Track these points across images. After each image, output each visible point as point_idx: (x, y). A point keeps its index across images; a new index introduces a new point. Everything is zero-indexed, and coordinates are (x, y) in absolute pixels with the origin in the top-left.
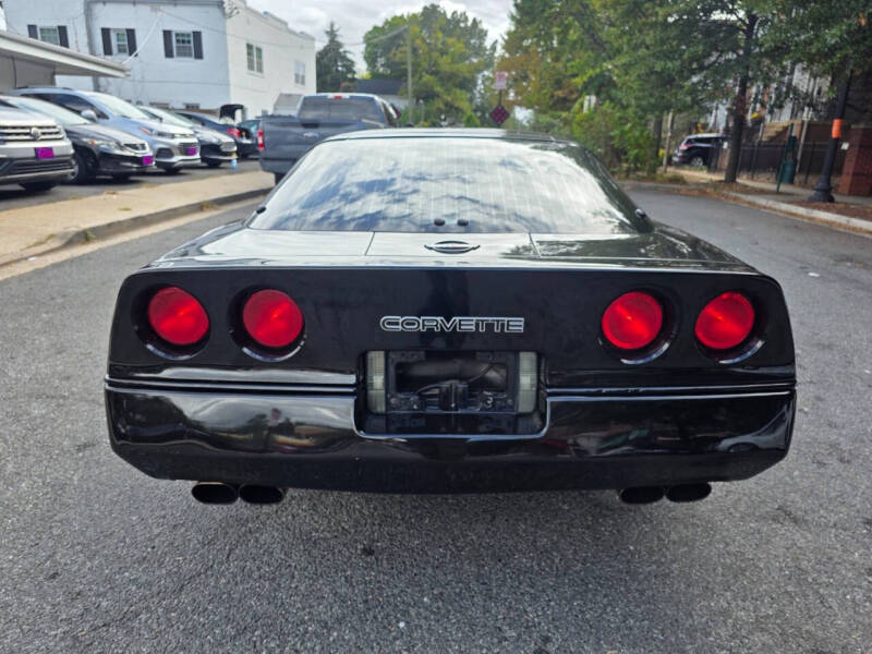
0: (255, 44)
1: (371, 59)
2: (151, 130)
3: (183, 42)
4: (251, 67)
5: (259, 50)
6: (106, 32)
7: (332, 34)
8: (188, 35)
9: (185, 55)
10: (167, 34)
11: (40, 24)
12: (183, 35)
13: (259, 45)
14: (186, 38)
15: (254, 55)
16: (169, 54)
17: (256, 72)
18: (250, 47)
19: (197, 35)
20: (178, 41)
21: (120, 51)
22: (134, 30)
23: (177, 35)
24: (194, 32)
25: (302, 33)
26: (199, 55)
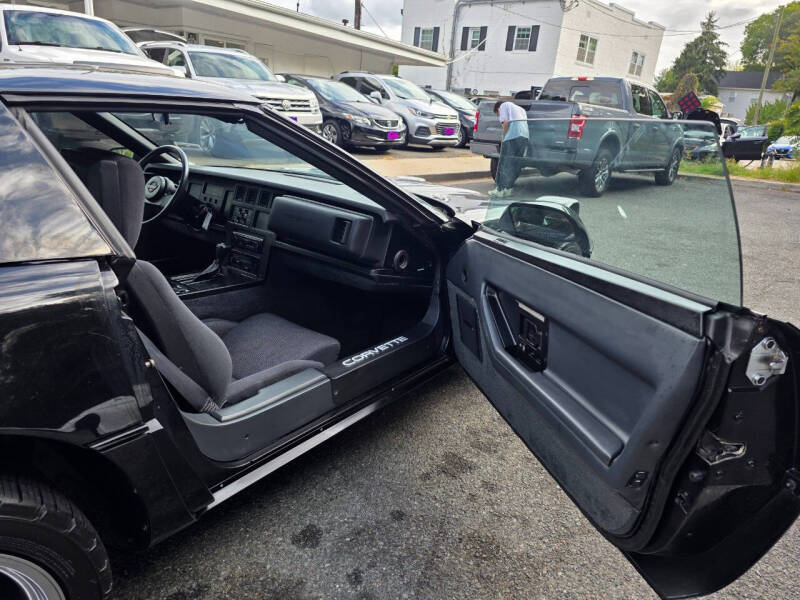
0: (590, 36)
1: (749, 51)
2: (416, 110)
3: (523, 36)
4: (580, 57)
5: (594, 41)
6: (466, 30)
7: (709, 25)
8: (529, 30)
9: (522, 48)
10: (511, 29)
11: (423, 27)
12: (524, 30)
13: (595, 37)
14: (526, 33)
15: (587, 46)
16: (509, 48)
17: (585, 63)
18: (584, 38)
19: (536, 28)
20: (519, 36)
21: (473, 46)
22: (486, 28)
23: (519, 30)
24: (533, 27)
25: (651, 23)
26: (533, 48)
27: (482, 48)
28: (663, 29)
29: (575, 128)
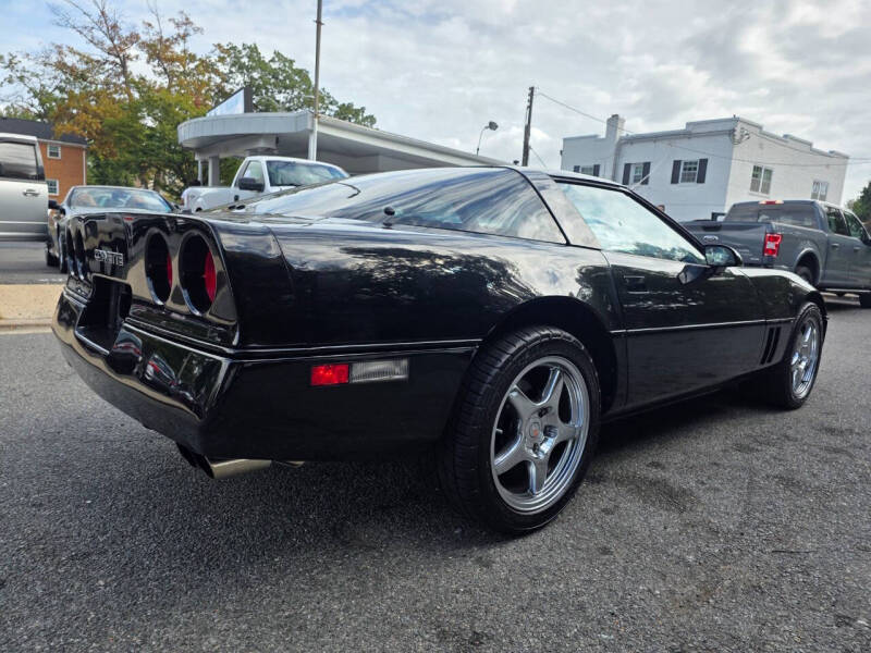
0: (764, 166)
3: (690, 169)
4: (755, 188)
5: (769, 172)
6: (628, 166)
8: (696, 163)
9: (688, 180)
10: (677, 164)
11: (582, 165)
12: (691, 163)
13: (769, 167)
14: (693, 166)
15: (761, 176)
16: (674, 180)
17: (761, 194)
18: (757, 169)
19: (704, 163)
20: (685, 169)
21: (636, 181)
22: (649, 163)
23: (686, 163)
24: (701, 161)
25: (832, 152)
26: (701, 180)
27: (646, 182)
28: (847, 158)
29: (771, 245)
